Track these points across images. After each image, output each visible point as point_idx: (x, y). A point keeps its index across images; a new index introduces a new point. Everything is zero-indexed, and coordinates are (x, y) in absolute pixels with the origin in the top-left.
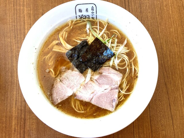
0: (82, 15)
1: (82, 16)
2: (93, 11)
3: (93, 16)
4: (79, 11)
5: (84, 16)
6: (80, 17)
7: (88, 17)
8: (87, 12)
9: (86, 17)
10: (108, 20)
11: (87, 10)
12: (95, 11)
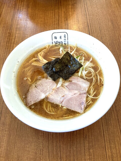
0: (57, 41)
1: (57, 43)
2: (65, 38)
3: (65, 42)
4: (55, 38)
5: (58, 42)
6: (55, 43)
7: (61, 43)
8: (61, 39)
9: (60, 43)
10: (77, 45)
11: (61, 37)
12: (66, 38)
